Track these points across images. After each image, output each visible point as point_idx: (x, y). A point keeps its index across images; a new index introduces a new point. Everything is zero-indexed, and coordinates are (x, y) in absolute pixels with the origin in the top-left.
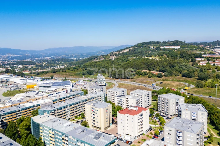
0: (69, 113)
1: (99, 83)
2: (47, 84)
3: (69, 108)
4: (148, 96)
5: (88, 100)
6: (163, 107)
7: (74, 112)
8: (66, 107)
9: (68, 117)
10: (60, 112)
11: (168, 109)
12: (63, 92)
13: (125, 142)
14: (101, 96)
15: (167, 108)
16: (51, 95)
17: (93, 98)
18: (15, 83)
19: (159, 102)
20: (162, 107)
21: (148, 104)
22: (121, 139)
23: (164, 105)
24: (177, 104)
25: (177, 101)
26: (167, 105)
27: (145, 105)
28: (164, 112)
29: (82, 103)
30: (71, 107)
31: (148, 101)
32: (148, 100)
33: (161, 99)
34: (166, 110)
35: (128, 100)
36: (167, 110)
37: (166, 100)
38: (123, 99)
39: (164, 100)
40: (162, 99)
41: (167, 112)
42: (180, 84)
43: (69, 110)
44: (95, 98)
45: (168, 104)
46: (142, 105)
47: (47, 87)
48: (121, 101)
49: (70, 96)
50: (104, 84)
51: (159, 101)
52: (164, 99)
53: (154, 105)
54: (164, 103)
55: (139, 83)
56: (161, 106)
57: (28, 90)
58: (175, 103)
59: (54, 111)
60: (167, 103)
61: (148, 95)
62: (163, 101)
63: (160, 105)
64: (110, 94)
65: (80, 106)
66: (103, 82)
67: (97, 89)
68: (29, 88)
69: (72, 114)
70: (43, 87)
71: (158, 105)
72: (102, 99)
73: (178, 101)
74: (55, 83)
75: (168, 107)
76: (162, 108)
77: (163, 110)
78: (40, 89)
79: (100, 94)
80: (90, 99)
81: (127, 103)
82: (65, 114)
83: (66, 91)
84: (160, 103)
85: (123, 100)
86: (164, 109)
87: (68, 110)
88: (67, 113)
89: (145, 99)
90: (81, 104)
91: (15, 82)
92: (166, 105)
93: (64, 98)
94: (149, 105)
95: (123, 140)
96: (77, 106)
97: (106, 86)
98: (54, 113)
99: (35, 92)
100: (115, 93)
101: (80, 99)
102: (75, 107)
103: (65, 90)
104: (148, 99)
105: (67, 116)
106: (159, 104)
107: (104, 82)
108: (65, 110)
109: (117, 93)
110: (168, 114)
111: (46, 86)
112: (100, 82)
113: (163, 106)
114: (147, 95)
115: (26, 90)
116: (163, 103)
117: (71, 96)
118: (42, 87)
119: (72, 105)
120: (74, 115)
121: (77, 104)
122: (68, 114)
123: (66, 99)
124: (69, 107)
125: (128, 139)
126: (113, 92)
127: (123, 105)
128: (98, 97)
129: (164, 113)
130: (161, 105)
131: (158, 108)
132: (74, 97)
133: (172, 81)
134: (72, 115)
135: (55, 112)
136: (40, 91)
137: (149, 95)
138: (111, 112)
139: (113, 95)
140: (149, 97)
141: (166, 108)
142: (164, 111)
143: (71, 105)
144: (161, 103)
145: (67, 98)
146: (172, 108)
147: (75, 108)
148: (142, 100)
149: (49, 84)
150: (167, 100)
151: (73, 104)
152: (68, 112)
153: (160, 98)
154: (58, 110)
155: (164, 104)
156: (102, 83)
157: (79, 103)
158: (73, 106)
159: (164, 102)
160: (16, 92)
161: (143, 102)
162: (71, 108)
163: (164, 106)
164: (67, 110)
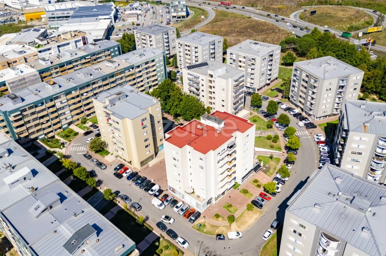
0: (67, 110)
1: (173, 10)
2: (64, 12)
3: (63, 98)
4: (272, 60)
5: (117, 75)
6: (304, 96)
7: (81, 106)
8: (57, 98)
9: (66, 119)
10: (39, 112)
11: (313, 102)
12: (76, 42)
13: (182, 213)
14: (153, 61)
15: (312, 98)
16: (45, 50)
17: (133, 68)
18: (6, 7)
19: (294, 81)
20: (301, 94)
21: (269, 79)
22: (175, 202)
23: (305, 90)
24: (341, 90)
25: (341, 82)
26: (313, 93)
27: (260, 82)
28: (302, 107)
29: (100, 84)
30: (69, 96)
31: (269, 73)
32: (270, 70)
33: (301, 74)
34: (309, 104)
35: (214, 81)
36: (311, 104)
37: (312, 81)
38: (202, 77)
39: (306, 79)
40: (304, 76)
41: (311, 110)
42: (358, 15)
43: (66, 104)
44: (138, 67)
45: (315, 90)
46: (252, 81)
47: (64, 19)
48: (195, 80)
49: (84, 57)
50: (184, 14)
51: (295, 78)
52: (307, 76)
53: (283, 80)
54: (305, 85)
55: (262, 10)
56: (298, 90)
57: (29, 24)
58: (334, 87)
59: (19, 113)
60: (315, 87)
61: (271, 58)
62: (304, 80)
63: (296, 88)
64: (181, 50)
65: (95, 92)
66: (180, 10)
67: (153, 36)
68: (32, 20)
69: (78, 111)
70: (56, 19)
71: (292, 88)
72: (158, 67)
73: (345, 82)
74: (81, 9)
75: (314, 96)
76: (301, 96)
77: (300, 102)
78: (49, 23)
79: (153, 55)
80: (123, 72)
81: (211, 87)
82: (56, 114)
83: (84, 38)
84: (297, 83)
85: (200, 79)
86: (304, 99)
87: (61, 103)
88: (60, 112)
89: (261, 67)
90: (99, 87)
91: (5, 5)
92: (310, 92)
93: (70, 62)
94: (271, 80)
95: (177, 207)
96: (87, 92)
97: (189, 17)
98: (21, 117)
99: (38, 30)
100: (194, 48)
101: (97, 71)
102: (82, 95)
103: (81, 38)
104: (269, 68)
105: (61, 118)
106: (294, 86)
107: (182, 9)
108: (53, 106)
109: (196, 50)
110: (311, 113)
111: (63, 17)
112: (175, 10)
113: (302, 91)
114: (267, 57)
115: (23, 25)
116: (303, 86)
117: (88, 55)
118: (54, 18)
119: (73, 92)
120: (82, 112)
121: (88, 86)
122: (64, 113)
123: (75, 64)
124: (65, 97)
125: (192, 203)
126: (189, 46)
127: (200, 90)
128: (147, 63)
129: (302, 110)
130: (299, 88)
131: (291, 93)
132: (94, 57)
133: (341, 5)
134: (78, 114)
135: (25, 113)
136: (52, 27)
137: (275, 57)
138: (159, 122)
139: (189, 53)
140: (273, 63)
141: (309, 98)
142: (303, 104)
143: (68, 92)
144: (299, 85)
145: (76, 61)
146: (325, 102)
147: (83, 97)
148: (253, 72)
149: (67, 12)
150: (316, 81)
151: (75, 89)
152: (63, 108)
153: (298, 72)
154: (30, 108)
155: (305, 88)
156: (178, 12)
157: (94, 83)
158: (74, 94)
159: (307, 82)
160: (5, 30)
161: (257, 76)
162: (73, 98)
163: (305, 94)
164: (58, 105)
